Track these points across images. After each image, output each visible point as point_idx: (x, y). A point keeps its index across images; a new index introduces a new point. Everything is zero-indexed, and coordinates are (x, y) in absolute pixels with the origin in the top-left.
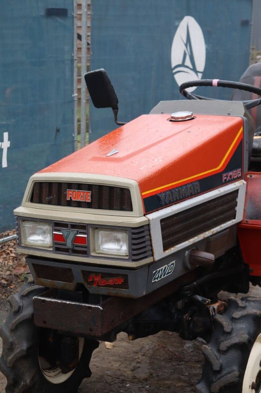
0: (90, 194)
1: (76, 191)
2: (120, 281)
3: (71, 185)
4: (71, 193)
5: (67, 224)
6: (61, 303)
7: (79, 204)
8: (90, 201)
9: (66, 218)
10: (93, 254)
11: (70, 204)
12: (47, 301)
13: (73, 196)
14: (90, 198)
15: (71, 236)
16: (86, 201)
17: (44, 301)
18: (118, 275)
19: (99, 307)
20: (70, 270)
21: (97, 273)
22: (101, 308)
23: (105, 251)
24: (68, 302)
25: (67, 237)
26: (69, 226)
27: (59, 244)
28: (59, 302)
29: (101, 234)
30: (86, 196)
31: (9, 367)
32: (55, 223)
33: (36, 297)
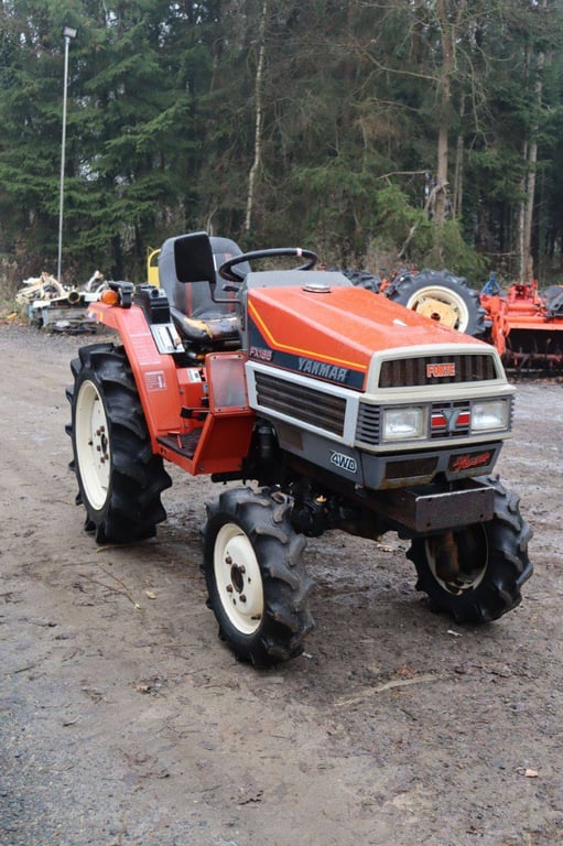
0: (453, 367)
1: (438, 365)
3: (429, 360)
4: (431, 368)
7: (441, 380)
8: (454, 375)
10: (472, 433)
11: (429, 381)
12: (434, 498)
13: (434, 369)
14: (454, 371)
15: (455, 417)
16: (450, 375)
17: (430, 499)
18: (484, 452)
20: (437, 459)
21: (466, 455)
25: (450, 419)
26: (452, 405)
27: (436, 430)
29: (478, 408)
30: (449, 369)
32: (433, 405)
33: (419, 498)
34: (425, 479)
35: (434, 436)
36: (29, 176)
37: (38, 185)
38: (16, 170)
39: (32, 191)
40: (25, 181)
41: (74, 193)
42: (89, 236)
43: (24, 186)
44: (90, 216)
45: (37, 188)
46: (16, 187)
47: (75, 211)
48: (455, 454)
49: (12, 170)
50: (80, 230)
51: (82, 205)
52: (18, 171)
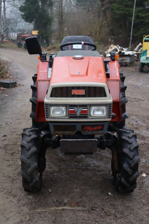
0: (84, 91)
1: (77, 90)
2: (100, 128)
4: (74, 91)
5: (77, 105)
6: (76, 141)
7: (78, 96)
8: (84, 94)
9: (76, 103)
10: (89, 117)
11: (74, 96)
12: (68, 141)
13: (75, 92)
14: (84, 93)
15: (79, 110)
16: (83, 94)
18: (99, 125)
19: (96, 140)
20: (75, 126)
21: (89, 126)
22: (97, 140)
23: (96, 115)
24: (80, 140)
25: (77, 111)
26: (78, 106)
27: (72, 115)
28: (75, 141)
29: (93, 108)
30: (83, 92)
31: (28, 175)
32: (70, 105)
33: (62, 140)
34: (73, 133)
35: (70, 117)
36: (125, 8)
37: (127, 11)
38: (120, 6)
39: (125, 13)
40: (123, 10)
41: (140, 14)
42: (144, 30)
43: (122, 12)
44: (144, 22)
45: (127, 12)
46: (120, 12)
47: (139, 20)
48: (84, 125)
49: (119, 6)
50: (141, 27)
51: (142, 18)
52: (121, 6)
